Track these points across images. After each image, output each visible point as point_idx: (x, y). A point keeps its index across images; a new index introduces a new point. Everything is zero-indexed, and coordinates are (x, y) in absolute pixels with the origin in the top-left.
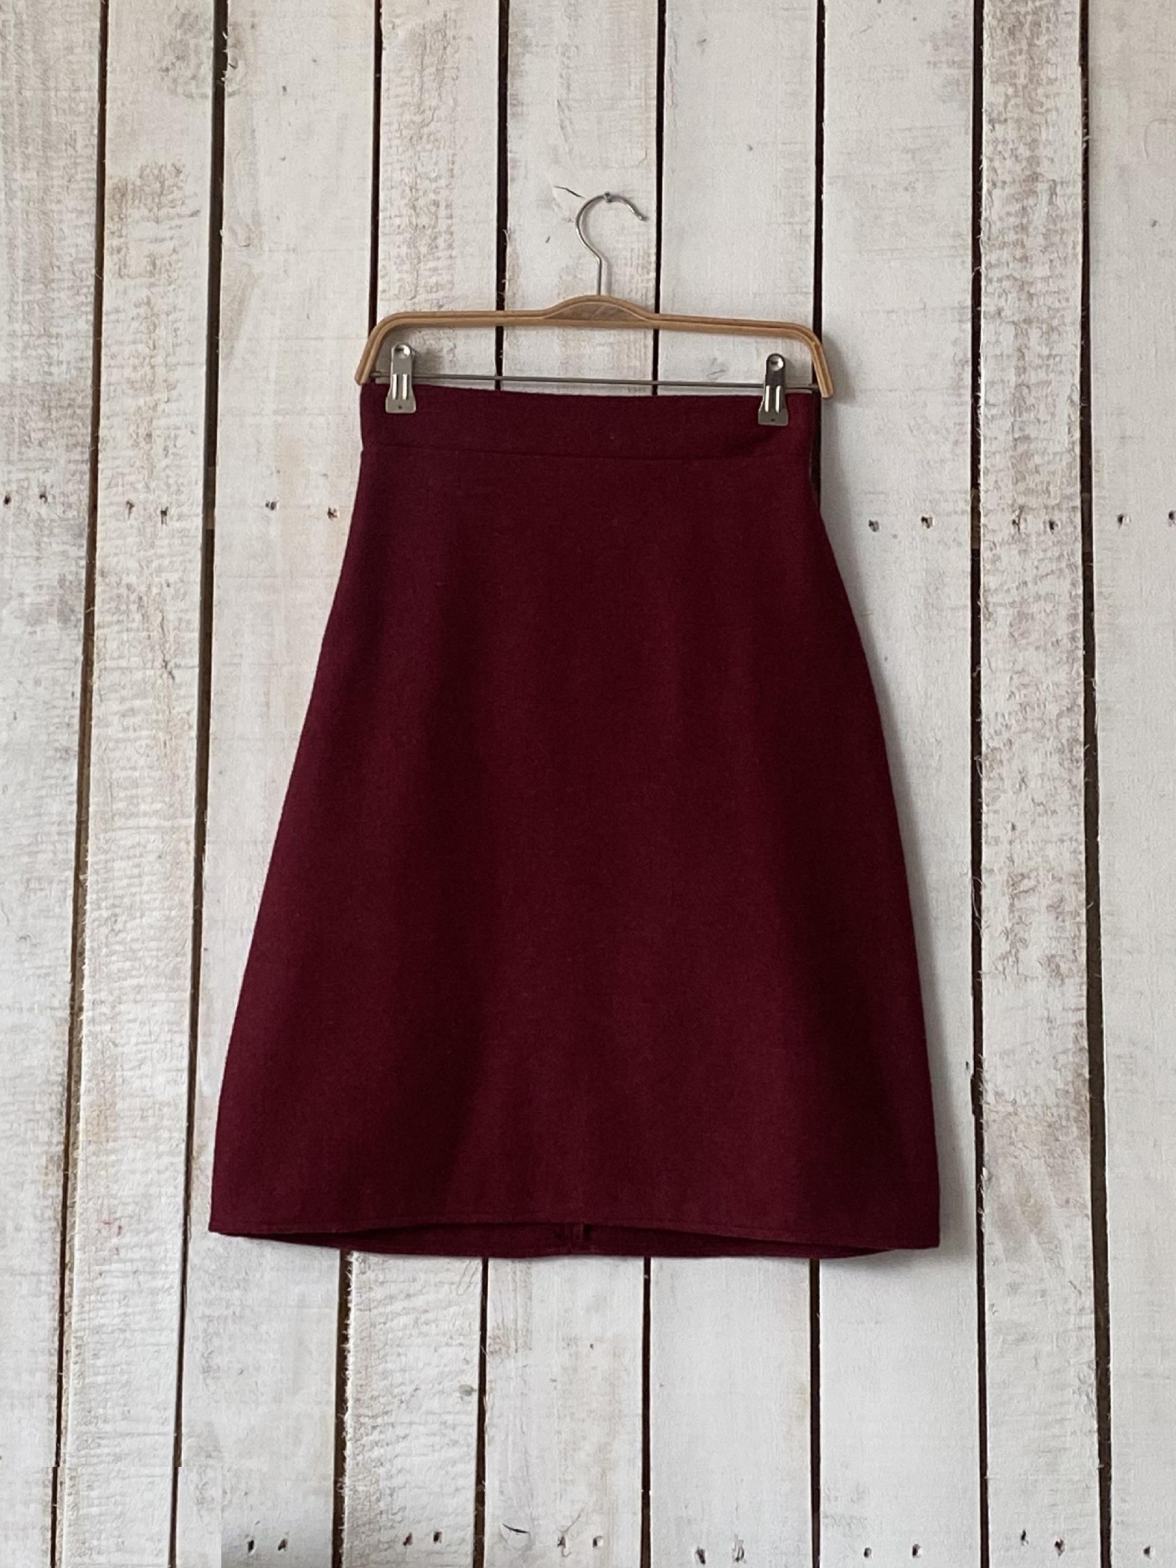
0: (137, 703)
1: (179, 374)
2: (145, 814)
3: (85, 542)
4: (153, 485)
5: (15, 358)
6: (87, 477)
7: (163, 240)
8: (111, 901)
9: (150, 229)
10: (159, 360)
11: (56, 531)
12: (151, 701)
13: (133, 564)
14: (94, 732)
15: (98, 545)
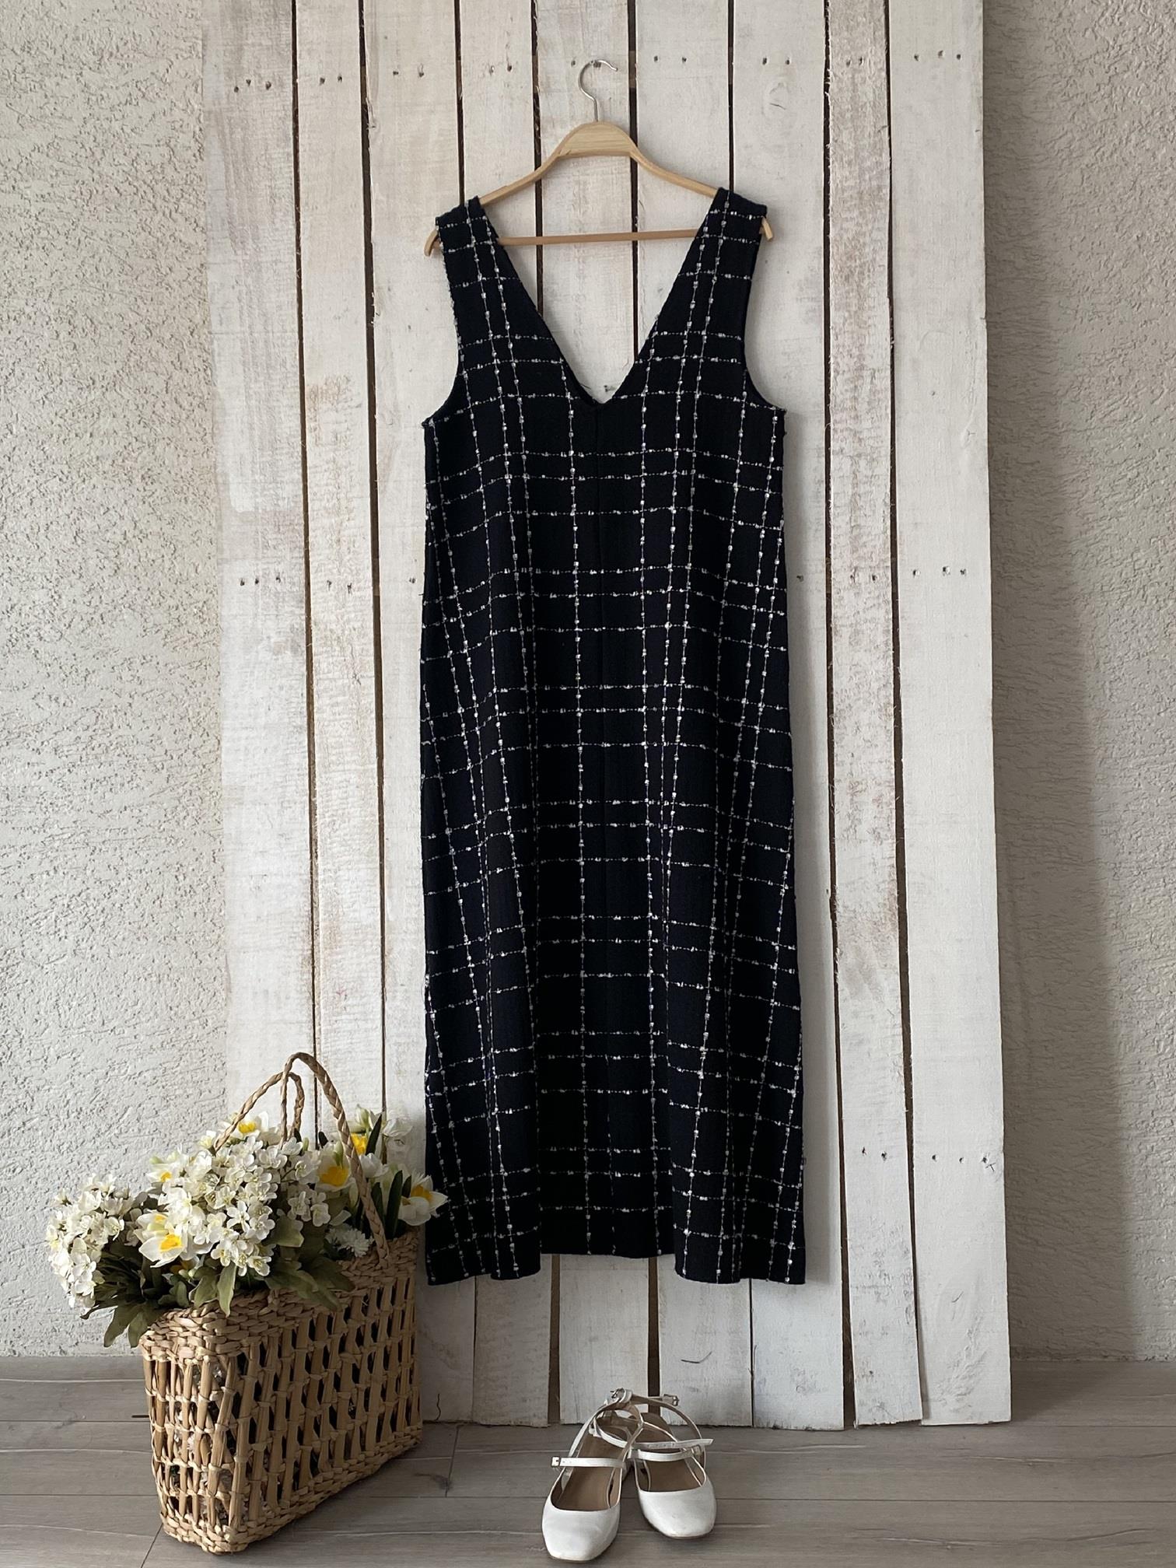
0: (340, 699)
1: (355, 503)
2: (348, 762)
3: (304, 605)
4: (342, 571)
5: (256, 496)
6: (303, 566)
7: (341, 423)
8: (330, 813)
9: (333, 415)
10: (342, 495)
11: (287, 599)
12: (347, 697)
13: (333, 617)
14: (316, 716)
15: (312, 606)
